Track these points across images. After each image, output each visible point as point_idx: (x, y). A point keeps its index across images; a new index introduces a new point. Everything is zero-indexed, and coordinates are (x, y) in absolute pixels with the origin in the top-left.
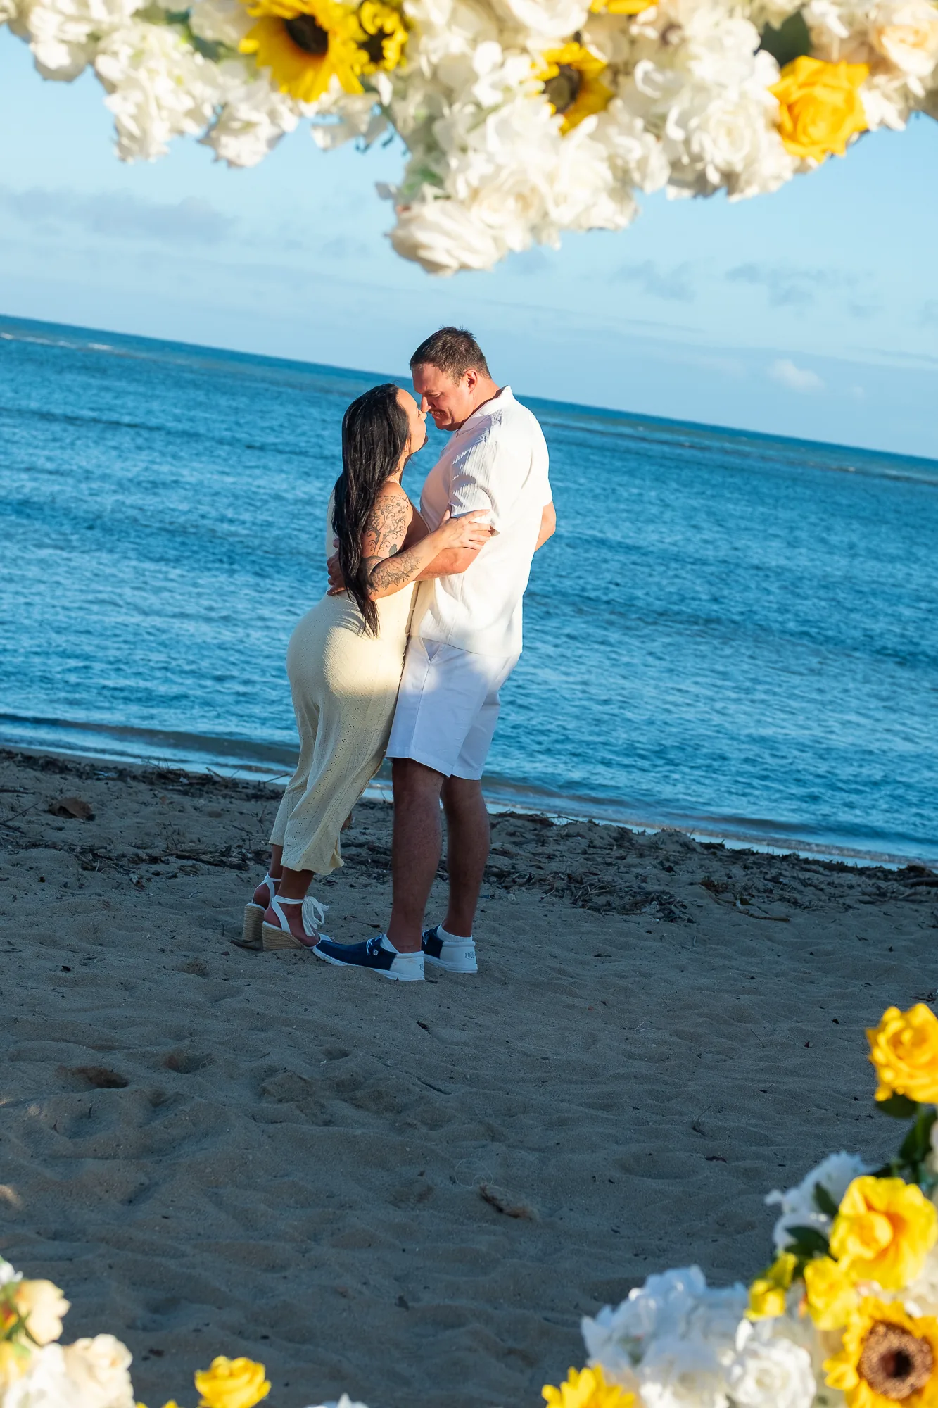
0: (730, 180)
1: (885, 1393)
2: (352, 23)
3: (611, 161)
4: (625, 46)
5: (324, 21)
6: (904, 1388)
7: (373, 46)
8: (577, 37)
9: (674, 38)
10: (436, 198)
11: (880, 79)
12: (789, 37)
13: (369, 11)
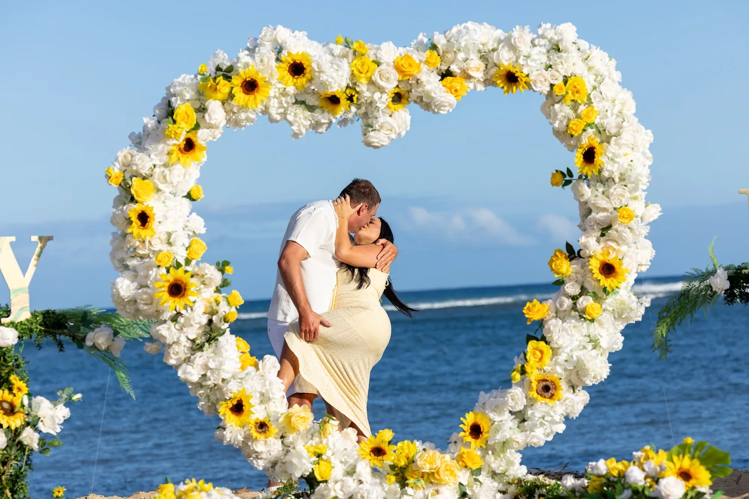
1: (545, 397)
2: (345, 95)
4: (409, 86)
5: (338, 96)
6: (549, 394)
7: (350, 99)
8: (397, 86)
9: (419, 81)
10: (372, 131)
11: (472, 80)
12: (446, 74)
13: (348, 91)
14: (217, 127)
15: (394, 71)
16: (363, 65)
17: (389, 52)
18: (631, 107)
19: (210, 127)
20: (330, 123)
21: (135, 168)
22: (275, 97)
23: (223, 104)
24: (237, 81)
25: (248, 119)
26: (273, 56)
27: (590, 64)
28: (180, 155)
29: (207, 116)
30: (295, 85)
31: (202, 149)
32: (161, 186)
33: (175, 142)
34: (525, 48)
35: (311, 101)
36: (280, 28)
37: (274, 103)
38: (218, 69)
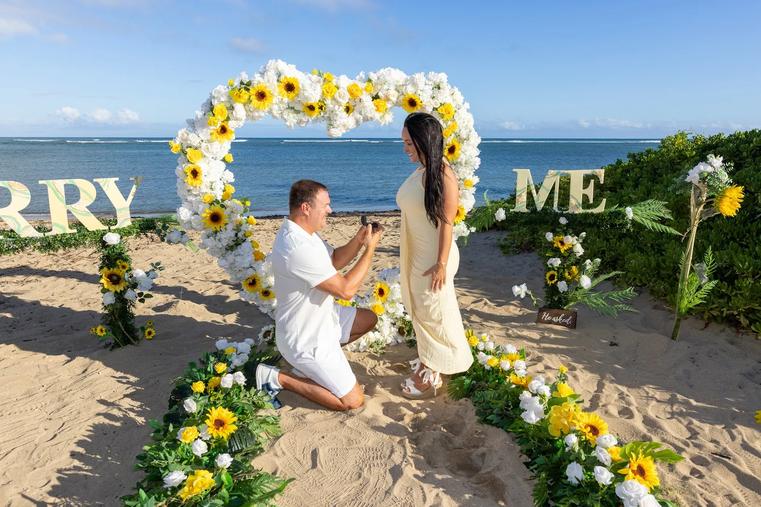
0: (371, 118)
2: (318, 105)
3: (355, 119)
4: (355, 103)
5: (314, 106)
7: (321, 108)
8: (348, 103)
9: (361, 100)
10: (332, 128)
11: (389, 102)
12: (376, 97)
13: (319, 103)
14: (241, 120)
15: (348, 94)
16: (329, 88)
17: (344, 82)
18: (472, 123)
19: (236, 119)
20: (308, 121)
21: (189, 142)
22: (276, 104)
23: (244, 105)
24: (253, 92)
25: (260, 117)
26: (276, 78)
27: (455, 98)
28: (218, 135)
29: (234, 112)
30: (288, 97)
31: (231, 132)
32: (205, 154)
33: (214, 127)
34: (421, 86)
35: (298, 108)
36: (279, 61)
37: (275, 107)
38: (242, 83)
